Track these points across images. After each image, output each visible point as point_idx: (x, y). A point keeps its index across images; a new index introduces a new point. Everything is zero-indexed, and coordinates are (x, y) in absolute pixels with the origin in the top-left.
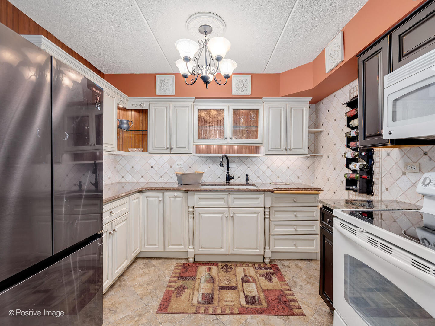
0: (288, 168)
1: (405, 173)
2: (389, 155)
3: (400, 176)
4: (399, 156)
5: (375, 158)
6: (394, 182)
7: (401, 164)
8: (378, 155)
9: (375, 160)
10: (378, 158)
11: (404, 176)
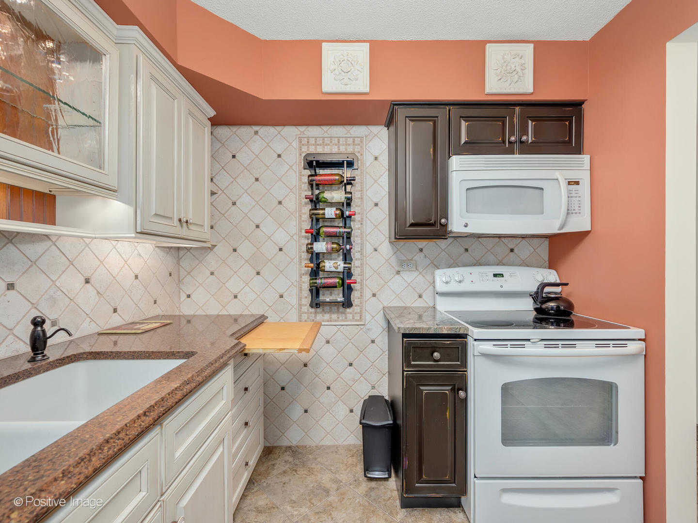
0: (136, 277)
1: (398, 272)
2: (376, 250)
3: (392, 276)
4: (391, 253)
5: (354, 254)
6: (385, 285)
7: (393, 261)
8: (359, 249)
9: (354, 257)
10: (360, 254)
11: (397, 276)
